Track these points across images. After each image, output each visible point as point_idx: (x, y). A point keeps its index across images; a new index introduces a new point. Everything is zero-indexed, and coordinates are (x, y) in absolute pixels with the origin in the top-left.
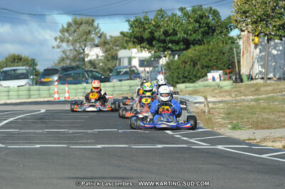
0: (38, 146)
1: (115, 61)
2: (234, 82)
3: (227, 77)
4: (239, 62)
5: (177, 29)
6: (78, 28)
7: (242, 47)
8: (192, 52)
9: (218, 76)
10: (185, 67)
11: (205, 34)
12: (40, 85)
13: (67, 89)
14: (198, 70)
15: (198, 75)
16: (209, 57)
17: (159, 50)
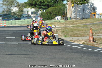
1: (22, 12)
2: (65, 20)
3: (62, 18)
4: (67, 13)
5: (45, 1)
7: (68, 8)
8: (50, 9)
9: (59, 18)
10: (47, 14)
11: (55, 3)
13: (5, 22)
15: (52, 17)
16: (56, 11)
17: (38, 8)
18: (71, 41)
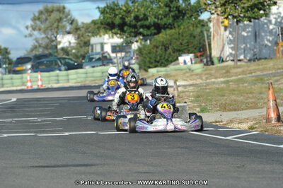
0: (5, 135)
1: (87, 48)
2: (205, 65)
3: (198, 60)
4: (210, 45)
5: (147, 13)
6: (50, 15)
7: (212, 30)
8: (163, 36)
9: (189, 60)
10: (157, 51)
11: (176, 18)
12: (13, 74)
13: (39, 77)
14: (170, 54)
15: (170, 59)
16: (180, 41)
17: (130, 35)
18: (217, 122)
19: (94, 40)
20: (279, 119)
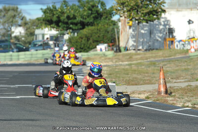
1: (32, 37)
2: (115, 52)
3: (110, 48)
4: (119, 38)
5: (76, 14)
6: (7, 13)
7: (120, 28)
8: (86, 31)
9: (104, 48)
10: (81, 41)
11: (96, 18)
15: (91, 47)
16: (98, 34)
17: (63, 29)
18: (124, 92)
19: (37, 32)
20: (166, 92)
